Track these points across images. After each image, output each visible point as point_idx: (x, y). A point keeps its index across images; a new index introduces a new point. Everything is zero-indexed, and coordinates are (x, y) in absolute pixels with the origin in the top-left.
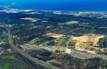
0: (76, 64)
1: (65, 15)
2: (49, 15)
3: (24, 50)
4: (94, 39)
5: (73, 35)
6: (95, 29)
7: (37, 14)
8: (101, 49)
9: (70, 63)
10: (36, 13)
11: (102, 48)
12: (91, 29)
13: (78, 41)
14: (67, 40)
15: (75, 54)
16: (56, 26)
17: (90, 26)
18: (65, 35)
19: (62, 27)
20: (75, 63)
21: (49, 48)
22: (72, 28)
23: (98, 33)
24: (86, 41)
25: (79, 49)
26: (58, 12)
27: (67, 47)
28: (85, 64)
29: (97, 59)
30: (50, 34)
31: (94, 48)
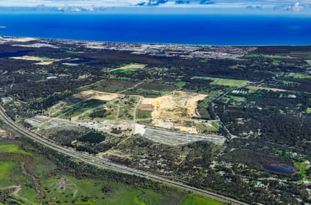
0: (163, 157)
2: (76, 51)
3: (38, 129)
4: (186, 102)
5: (140, 94)
6: (183, 80)
7: (48, 47)
8: (207, 122)
9: (150, 155)
10: (46, 45)
12: (177, 82)
13: (155, 108)
14: (130, 104)
15: (155, 136)
16: (98, 75)
17: (172, 75)
18: (124, 96)
19: (112, 77)
20: (160, 156)
21: (95, 125)
22: (134, 78)
23: (192, 89)
24: (171, 107)
25: (161, 124)
26: (96, 43)
27: (135, 120)
28: (183, 157)
29: (204, 145)
30: (91, 92)
31: (192, 120)
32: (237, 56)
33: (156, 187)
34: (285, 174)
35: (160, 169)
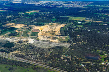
0: (40, 54)
1: (25, 4)
2: (8, 4)
4: (55, 28)
5: (34, 25)
6: (56, 18)
8: (63, 37)
9: (34, 53)
13: (40, 31)
14: (29, 30)
15: (38, 44)
16: (16, 15)
17: (51, 15)
18: (26, 25)
19: (22, 17)
20: (39, 53)
22: (33, 17)
23: (59, 22)
24: (48, 30)
25: (42, 38)
27: (30, 37)
28: (49, 53)
29: (60, 48)
30: (11, 24)
31: (56, 36)
32: (84, 6)
33: (34, 67)
34: (94, 60)
35: (38, 59)
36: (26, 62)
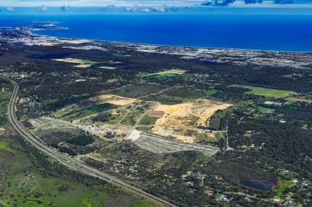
0: (139, 164)
1: (164, 54)
2: (124, 54)
3: (36, 129)
4: (204, 111)
7: (97, 50)
8: (211, 132)
9: (127, 161)
10: (96, 47)
11: (213, 131)
12: (208, 89)
13: (166, 115)
14: (141, 110)
15: (146, 143)
16: (130, 78)
17: (210, 82)
18: (141, 101)
19: (142, 82)
20: (137, 162)
21: (92, 128)
22: (165, 84)
23: (220, 97)
24: (183, 115)
26: (149, 47)
27: (136, 126)
29: (191, 155)
30: (109, 96)
32: (303, 64)
34: (258, 190)
35: (128, 174)
36: (100, 178)
